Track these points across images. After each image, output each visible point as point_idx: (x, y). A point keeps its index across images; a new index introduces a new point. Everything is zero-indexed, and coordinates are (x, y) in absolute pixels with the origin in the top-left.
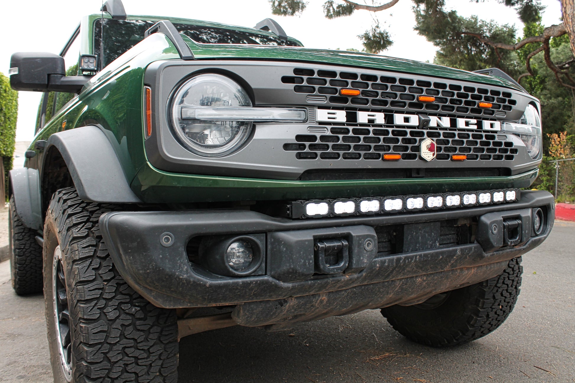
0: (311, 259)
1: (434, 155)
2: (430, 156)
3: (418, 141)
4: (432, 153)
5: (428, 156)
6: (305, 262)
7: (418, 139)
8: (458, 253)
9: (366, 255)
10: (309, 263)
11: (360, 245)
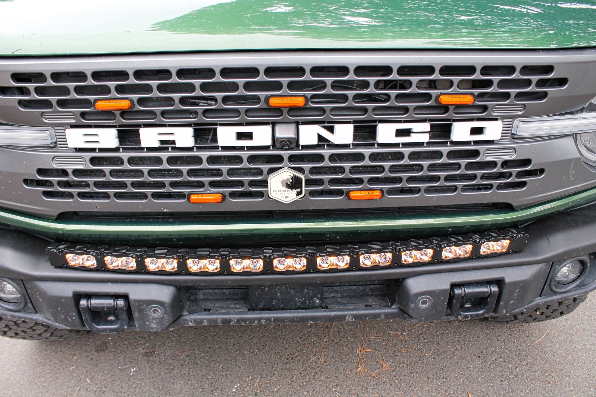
0: (73, 316)
1: (298, 194)
2: (289, 195)
3: (265, 172)
4: (295, 191)
5: (285, 196)
6: (65, 317)
7: (265, 167)
8: (349, 319)
9: (155, 321)
10: (72, 319)
11: (141, 311)
